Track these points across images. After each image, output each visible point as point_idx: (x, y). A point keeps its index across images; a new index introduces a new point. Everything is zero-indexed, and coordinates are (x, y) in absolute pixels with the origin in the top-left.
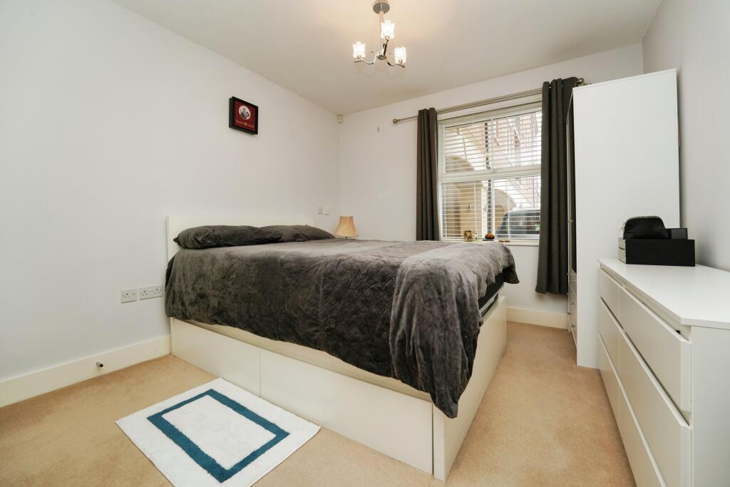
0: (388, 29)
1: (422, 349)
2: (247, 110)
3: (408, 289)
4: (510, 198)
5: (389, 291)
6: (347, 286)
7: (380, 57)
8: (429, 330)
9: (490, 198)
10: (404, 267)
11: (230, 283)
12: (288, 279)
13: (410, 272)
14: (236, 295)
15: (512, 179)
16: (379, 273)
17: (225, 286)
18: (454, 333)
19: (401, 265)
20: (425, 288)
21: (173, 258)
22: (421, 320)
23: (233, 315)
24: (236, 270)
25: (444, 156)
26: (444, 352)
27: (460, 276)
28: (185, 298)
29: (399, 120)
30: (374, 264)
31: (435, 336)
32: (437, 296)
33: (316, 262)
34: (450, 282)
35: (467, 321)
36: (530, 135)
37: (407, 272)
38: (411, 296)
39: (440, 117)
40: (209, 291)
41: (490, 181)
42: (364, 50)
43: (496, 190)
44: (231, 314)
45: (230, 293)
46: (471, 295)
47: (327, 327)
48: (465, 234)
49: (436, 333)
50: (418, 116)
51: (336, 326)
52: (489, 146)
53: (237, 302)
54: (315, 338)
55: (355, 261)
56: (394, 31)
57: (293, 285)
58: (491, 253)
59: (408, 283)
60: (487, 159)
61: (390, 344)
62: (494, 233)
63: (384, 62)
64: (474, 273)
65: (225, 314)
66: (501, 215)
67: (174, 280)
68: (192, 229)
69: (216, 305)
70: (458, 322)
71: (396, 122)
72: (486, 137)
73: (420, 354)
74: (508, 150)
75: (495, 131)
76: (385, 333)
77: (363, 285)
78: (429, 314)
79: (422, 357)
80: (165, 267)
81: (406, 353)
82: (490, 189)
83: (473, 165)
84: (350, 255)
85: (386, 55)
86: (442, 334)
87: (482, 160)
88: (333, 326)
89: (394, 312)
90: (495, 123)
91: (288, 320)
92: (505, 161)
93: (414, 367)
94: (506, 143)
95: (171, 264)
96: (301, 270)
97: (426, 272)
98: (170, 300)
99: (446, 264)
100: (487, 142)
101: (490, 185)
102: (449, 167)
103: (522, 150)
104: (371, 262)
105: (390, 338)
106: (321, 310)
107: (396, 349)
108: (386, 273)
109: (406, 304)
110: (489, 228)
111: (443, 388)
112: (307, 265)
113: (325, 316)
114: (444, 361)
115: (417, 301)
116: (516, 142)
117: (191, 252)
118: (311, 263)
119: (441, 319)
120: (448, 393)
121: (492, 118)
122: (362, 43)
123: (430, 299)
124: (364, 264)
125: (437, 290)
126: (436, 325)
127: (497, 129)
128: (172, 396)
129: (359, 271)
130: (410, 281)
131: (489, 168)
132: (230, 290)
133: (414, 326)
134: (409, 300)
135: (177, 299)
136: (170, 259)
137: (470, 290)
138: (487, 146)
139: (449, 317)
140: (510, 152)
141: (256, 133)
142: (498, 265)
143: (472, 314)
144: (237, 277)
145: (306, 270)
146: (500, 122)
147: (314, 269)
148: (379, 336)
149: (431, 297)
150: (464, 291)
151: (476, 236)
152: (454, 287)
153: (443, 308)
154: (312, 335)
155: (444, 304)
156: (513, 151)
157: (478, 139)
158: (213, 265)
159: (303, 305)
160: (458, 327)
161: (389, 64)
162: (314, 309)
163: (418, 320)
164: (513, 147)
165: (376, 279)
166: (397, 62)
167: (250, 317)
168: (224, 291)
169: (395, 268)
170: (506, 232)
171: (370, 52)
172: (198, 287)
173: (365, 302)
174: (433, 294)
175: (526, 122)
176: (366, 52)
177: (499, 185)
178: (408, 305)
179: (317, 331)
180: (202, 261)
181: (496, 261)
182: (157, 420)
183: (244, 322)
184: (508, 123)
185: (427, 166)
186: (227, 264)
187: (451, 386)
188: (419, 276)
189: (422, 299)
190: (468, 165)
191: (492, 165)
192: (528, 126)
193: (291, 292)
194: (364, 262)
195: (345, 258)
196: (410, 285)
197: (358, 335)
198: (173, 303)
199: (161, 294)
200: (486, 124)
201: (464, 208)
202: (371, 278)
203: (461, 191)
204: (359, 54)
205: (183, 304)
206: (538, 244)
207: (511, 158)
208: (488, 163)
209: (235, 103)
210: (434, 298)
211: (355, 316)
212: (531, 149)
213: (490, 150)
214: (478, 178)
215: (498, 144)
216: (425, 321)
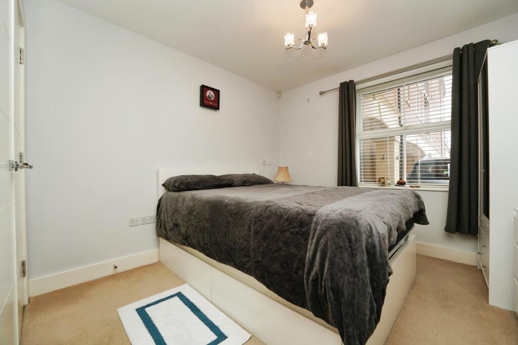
0: (311, 18)
1: (333, 291)
2: (212, 93)
3: (322, 236)
4: (421, 150)
5: (306, 236)
6: (271, 228)
7: (306, 43)
8: (340, 274)
9: (401, 150)
10: (319, 215)
11: (193, 217)
12: (229, 218)
13: (323, 221)
14: (196, 227)
15: (422, 134)
16: (298, 219)
17: (189, 219)
18: (363, 281)
19: (317, 214)
20: (337, 236)
21: (161, 198)
22: (332, 264)
23: (194, 241)
24: (197, 208)
25: (362, 117)
26: (353, 297)
27: (371, 227)
28: (167, 225)
29: (324, 92)
30: (294, 212)
31: (345, 281)
32: (347, 244)
33: (250, 206)
34: (361, 232)
35: (376, 270)
36: (438, 96)
37: (321, 221)
38: (324, 243)
39: (358, 87)
40: (180, 222)
41: (402, 136)
42: (293, 39)
43: (407, 143)
44: (193, 240)
45: (193, 225)
46: (381, 246)
47: (256, 259)
48: (379, 181)
49: (346, 278)
50: (340, 88)
51: (262, 260)
52: (402, 107)
53: (197, 232)
54: (247, 266)
55: (279, 207)
56: (317, 20)
57: (233, 223)
58: (402, 202)
59: (321, 230)
60: (400, 118)
61: (305, 281)
62: (405, 180)
63: (310, 46)
64: (385, 223)
65: (189, 239)
66: (412, 164)
67: (161, 213)
68: (173, 178)
69: (184, 232)
70: (367, 270)
71: (322, 93)
72: (399, 100)
73: (330, 295)
74: (418, 110)
75: (407, 95)
76: (301, 271)
77: (284, 228)
78: (340, 260)
79: (332, 298)
80: (156, 203)
81: (319, 292)
82: (401, 143)
83: (387, 124)
84: (276, 202)
85: (311, 40)
86: (351, 280)
87: (395, 119)
88: (260, 259)
89: (309, 254)
90: (407, 88)
91: (228, 250)
92: (415, 119)
93: (326, 304)
94: (416, 104)
95: (160, 201)
96: (238, 212)
97: (338, 222)
98: (159, 226)
99: (357, 215)
100: (399, 104)
101: (402, 140)
102: (366, 126)
103: (431, 110)
104: (291, 209)
105: (305, 277)
106: (252, 244)
107: (310, 286)
108: (303, 220)
109: (319, 249)
110: (401, 175)
111: (351, 330)
112: (243, 209)
113: (254, 251)
114: (353, 305)
115: (329, 247)
116: (425, 102)
117: (172, 194)
118: (246, 206)
119: (351, 265)
120: (356, 336)
121: (404, 84)
122: (292, 34)
123: (341, 247)
124: (286, 211)
125: (348, 239)
126: (346, 271)
127: (409, 92)
128: (154, 294)
129: (282, 216)
130: (324, 228)
131: (401, 125)
132: (193, 223)
133: (326, 269)
134: (322, 246)
135: (163, 225)
136: (159, 198)
137: (380, 241)
138: (399, 107)
139: (359, 265)
140: (420, 111)
141: (219, 109)
142: (409, 213)
143: (381, 264)
144: (197, 214)
145: (242, 212)
146: (411, 86)
147: (248, 212)
148: (296, 273)
149: (342, 245)
150: (375, 241)
151: (389, 182)
152: (364, 237)
153: (353, 255)
154: (246, 264)
155: (354, 252)
156: (423, 111)
157: (391, 102)
158: (183, 204)
159: (239, 240)
160: (368, 274)
161: (313, 47)
162: (247, 244)
163: (330, 264)
164: (423, 107)
165: (295, 224)
166: (320, 45)
167: (205, 244)
168: (189, 223)
169: (311, 215)
170: (417, 179)
171: (297, 40)
172: (174, 218)
173: (285, 243)
174: (344, 242)
175: (434, 85)
176: (295, 41)
177: (410, 139)
178: (321, 250)
179: (248, 261)
180: (177, 200)
181: (407, 209)
182: (141, 312)
183: (201, 247)
184: (418, 87)
185: (347, 126)
186: (191, 204)
187: (359, 330)
188: (331, 224)
189: (334, 246)
190: (383, 124)
191: (404, 123)
192: (437, 89)
193: (231, 228)
194: (286, 209)
195: (271, 204)
196: (324, 232)
197: (279, 270)
198: (160, 228)
199: (154, 221)
200: (399, 90)
201: (378, 159)
202: (291, 223)
203: (377, 145)
204: (289, 43)
205: (166, 229)
206: (448, 189)
207: (421, 117)
208: (400, 122)
209: (204, 89)
210: (345, 246)
211: (277, 254)
212: (439, 108)
213: (402, 111)
214: (391, 134)
215: (409, 106)
216: (336, 266)
